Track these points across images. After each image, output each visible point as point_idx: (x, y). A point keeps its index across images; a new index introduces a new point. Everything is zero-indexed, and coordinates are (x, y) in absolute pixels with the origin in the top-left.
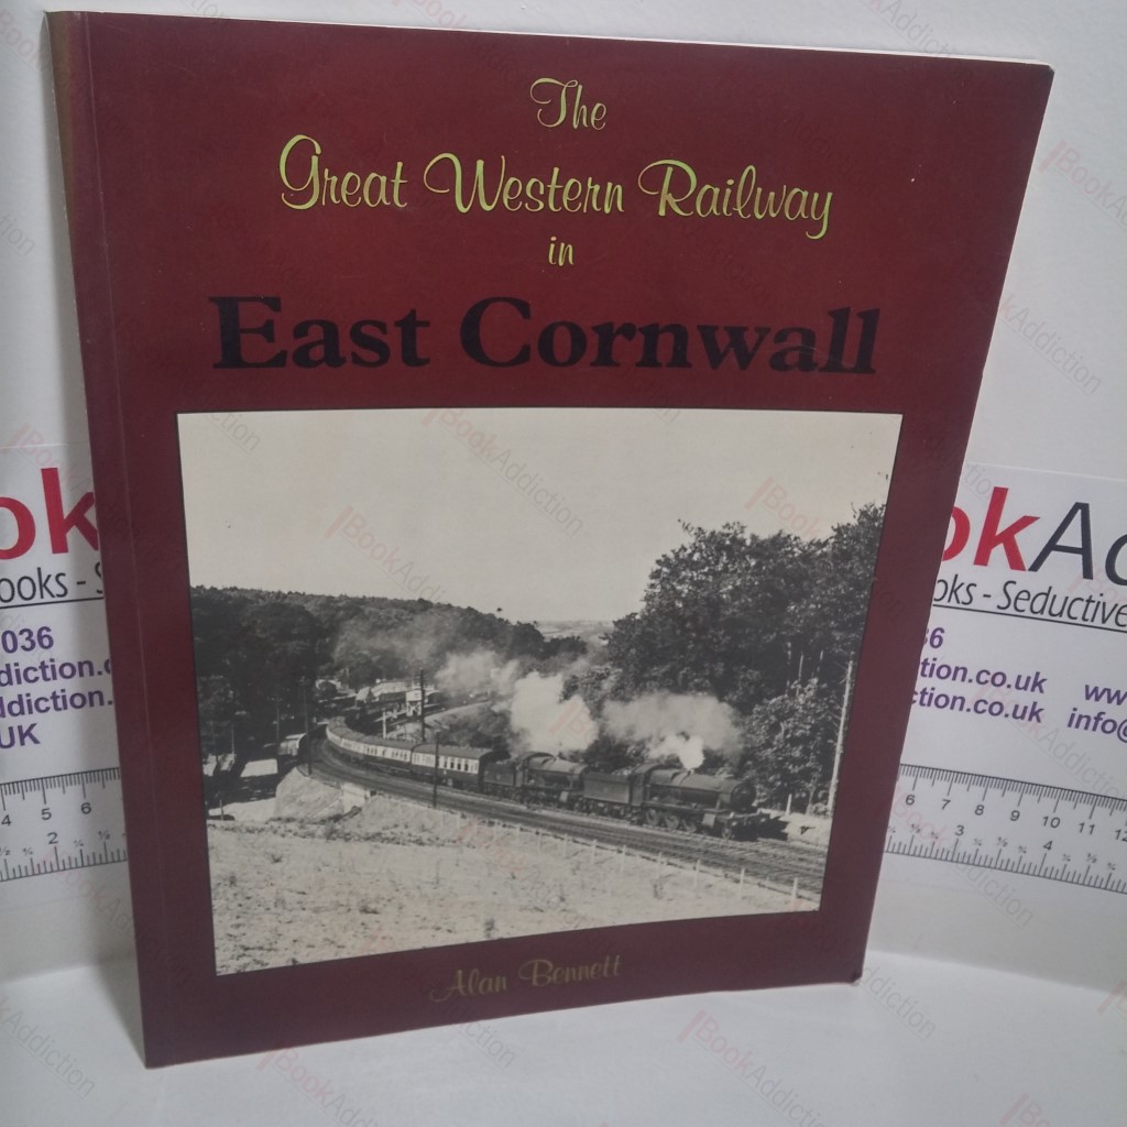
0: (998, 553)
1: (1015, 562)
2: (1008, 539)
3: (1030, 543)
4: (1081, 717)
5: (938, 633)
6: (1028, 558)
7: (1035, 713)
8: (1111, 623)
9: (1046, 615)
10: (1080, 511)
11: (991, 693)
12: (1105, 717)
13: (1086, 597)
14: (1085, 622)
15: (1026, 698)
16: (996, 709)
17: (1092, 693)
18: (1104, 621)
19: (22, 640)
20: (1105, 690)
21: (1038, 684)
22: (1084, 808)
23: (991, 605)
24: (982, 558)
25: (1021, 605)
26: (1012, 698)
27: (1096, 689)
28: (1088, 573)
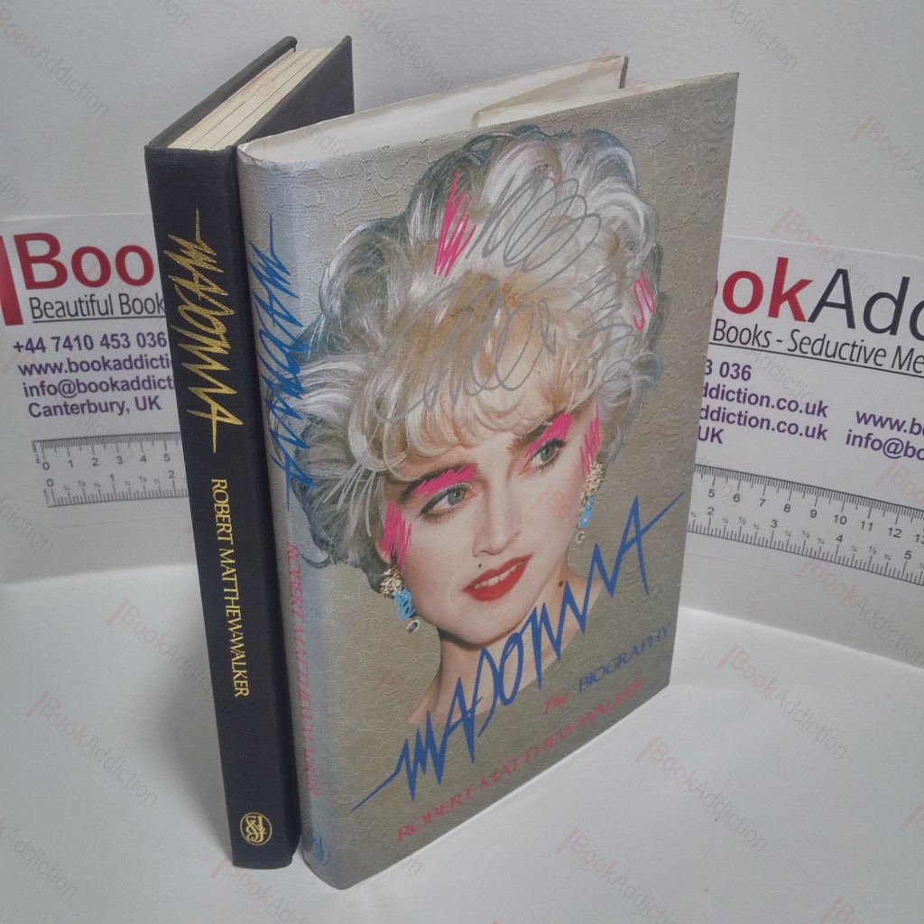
0: (785, 307)
1: (798, 315)
2: (791, 296)
3: (808, 300)
4: (855, 437)
5: (747, 369)
6: (807, 311)
7: (821, 433)
8: (871, 363)
9: (823, 356)
10: (841, 277)
11: (788, 417)
12: (873, 437)
13: (851, 343)
14: (852, 362)
15: (814, 421)
16: (793, 429)
17: (863, 418)
18: (866, 362)
19: (148, 339)
20: (871, 416)
21: (821, 410)
22: (864, 510)
23: (783, 348)
24: (774, 312)
25: (806, 348)
26: (804, 420)
27: (864, 415)
28: (851, 324)
